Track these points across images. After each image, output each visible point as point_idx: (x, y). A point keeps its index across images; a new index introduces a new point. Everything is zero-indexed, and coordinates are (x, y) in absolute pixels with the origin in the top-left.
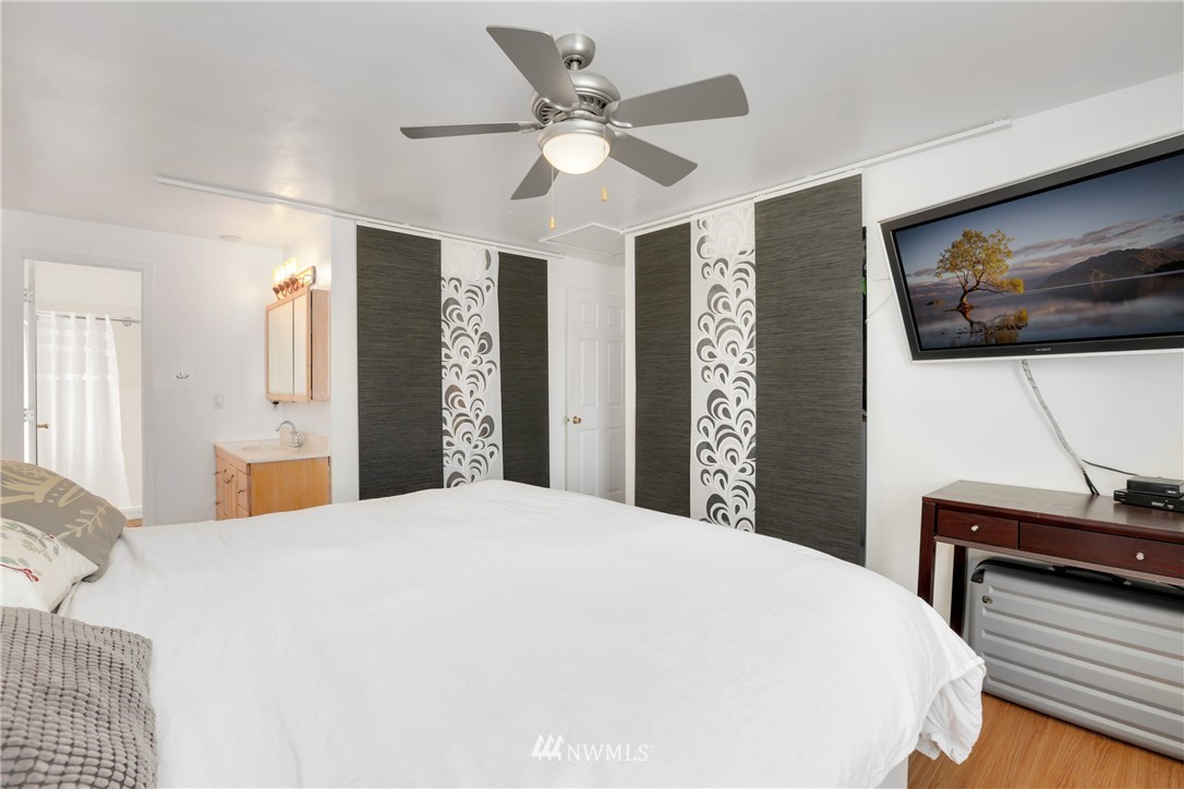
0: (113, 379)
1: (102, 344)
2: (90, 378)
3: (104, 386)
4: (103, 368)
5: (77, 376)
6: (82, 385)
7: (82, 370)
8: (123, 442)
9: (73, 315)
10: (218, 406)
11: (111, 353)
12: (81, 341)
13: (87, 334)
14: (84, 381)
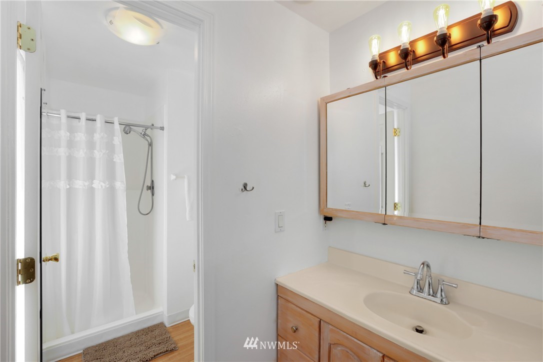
0: (120, 185)
1: (111, 148)
2: (99, 185)
3: (111, 192)
4: (111, 176)
5: (87, 184)
6: (91, 191)
7: (91, 177)
8: (129, 258)
9: (83, 116)
10: (280, 228)
11: (119, 158)
12: (91, 145)
13: (97, 137)
14: (93, 187)
